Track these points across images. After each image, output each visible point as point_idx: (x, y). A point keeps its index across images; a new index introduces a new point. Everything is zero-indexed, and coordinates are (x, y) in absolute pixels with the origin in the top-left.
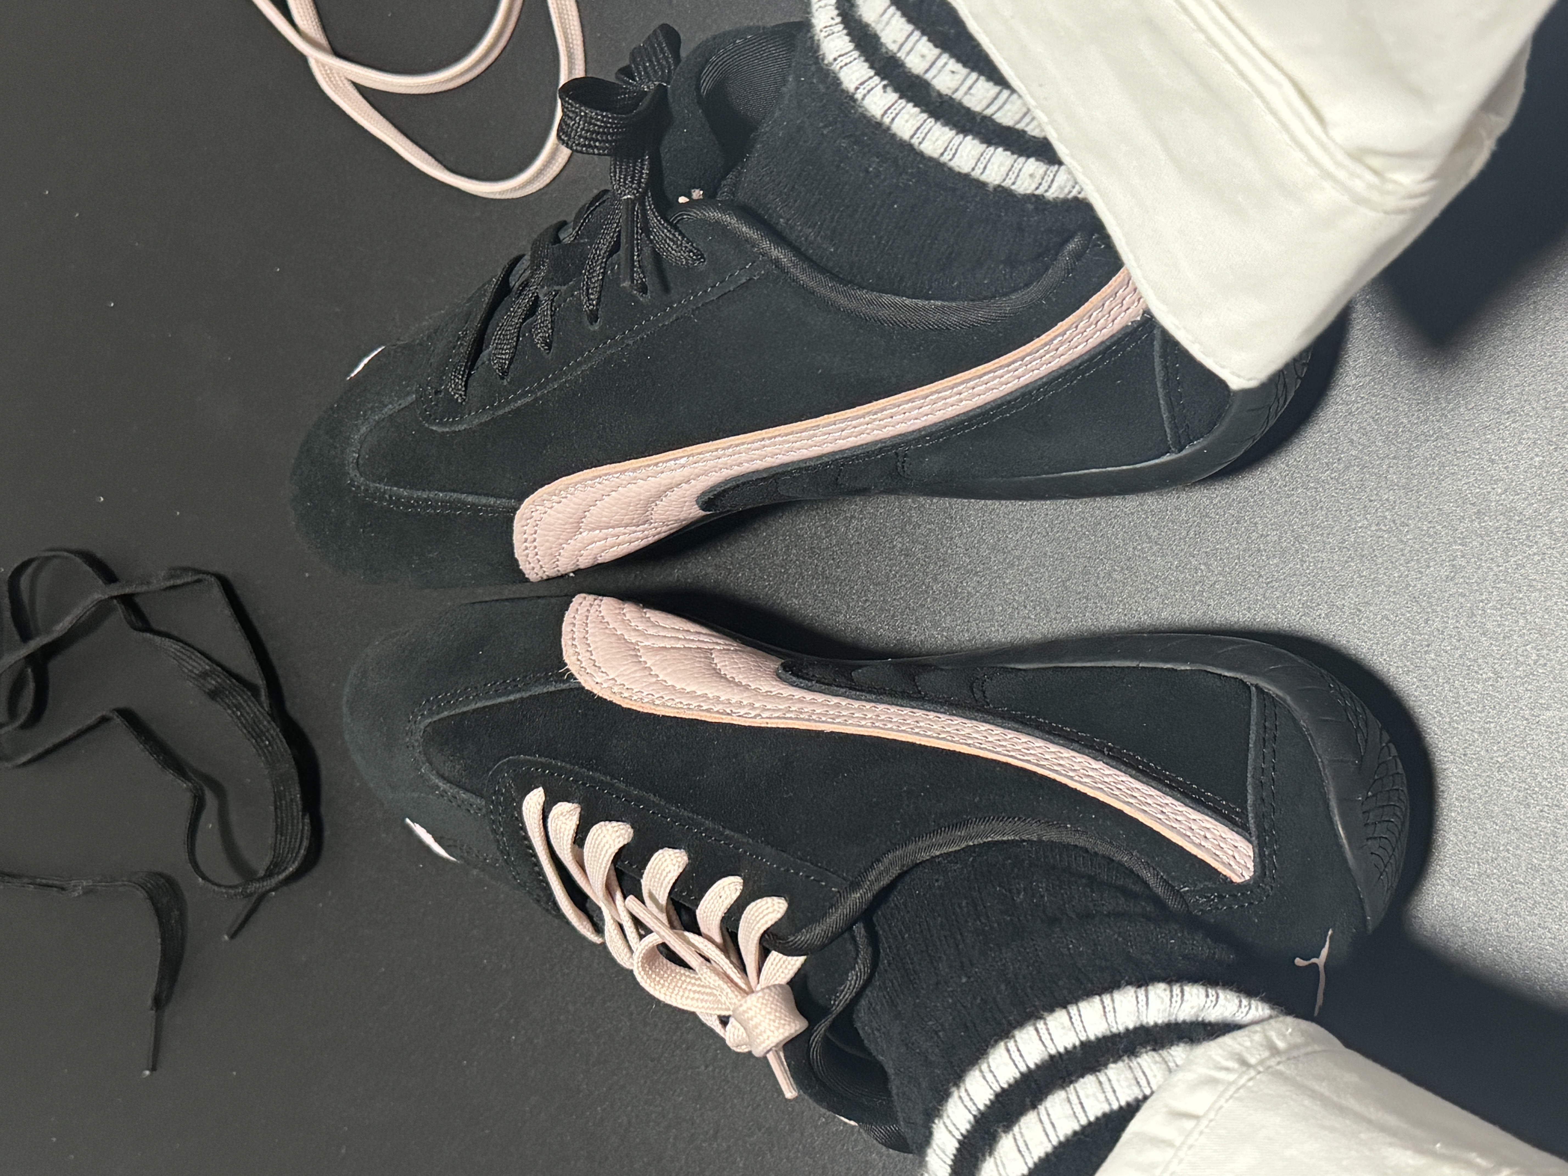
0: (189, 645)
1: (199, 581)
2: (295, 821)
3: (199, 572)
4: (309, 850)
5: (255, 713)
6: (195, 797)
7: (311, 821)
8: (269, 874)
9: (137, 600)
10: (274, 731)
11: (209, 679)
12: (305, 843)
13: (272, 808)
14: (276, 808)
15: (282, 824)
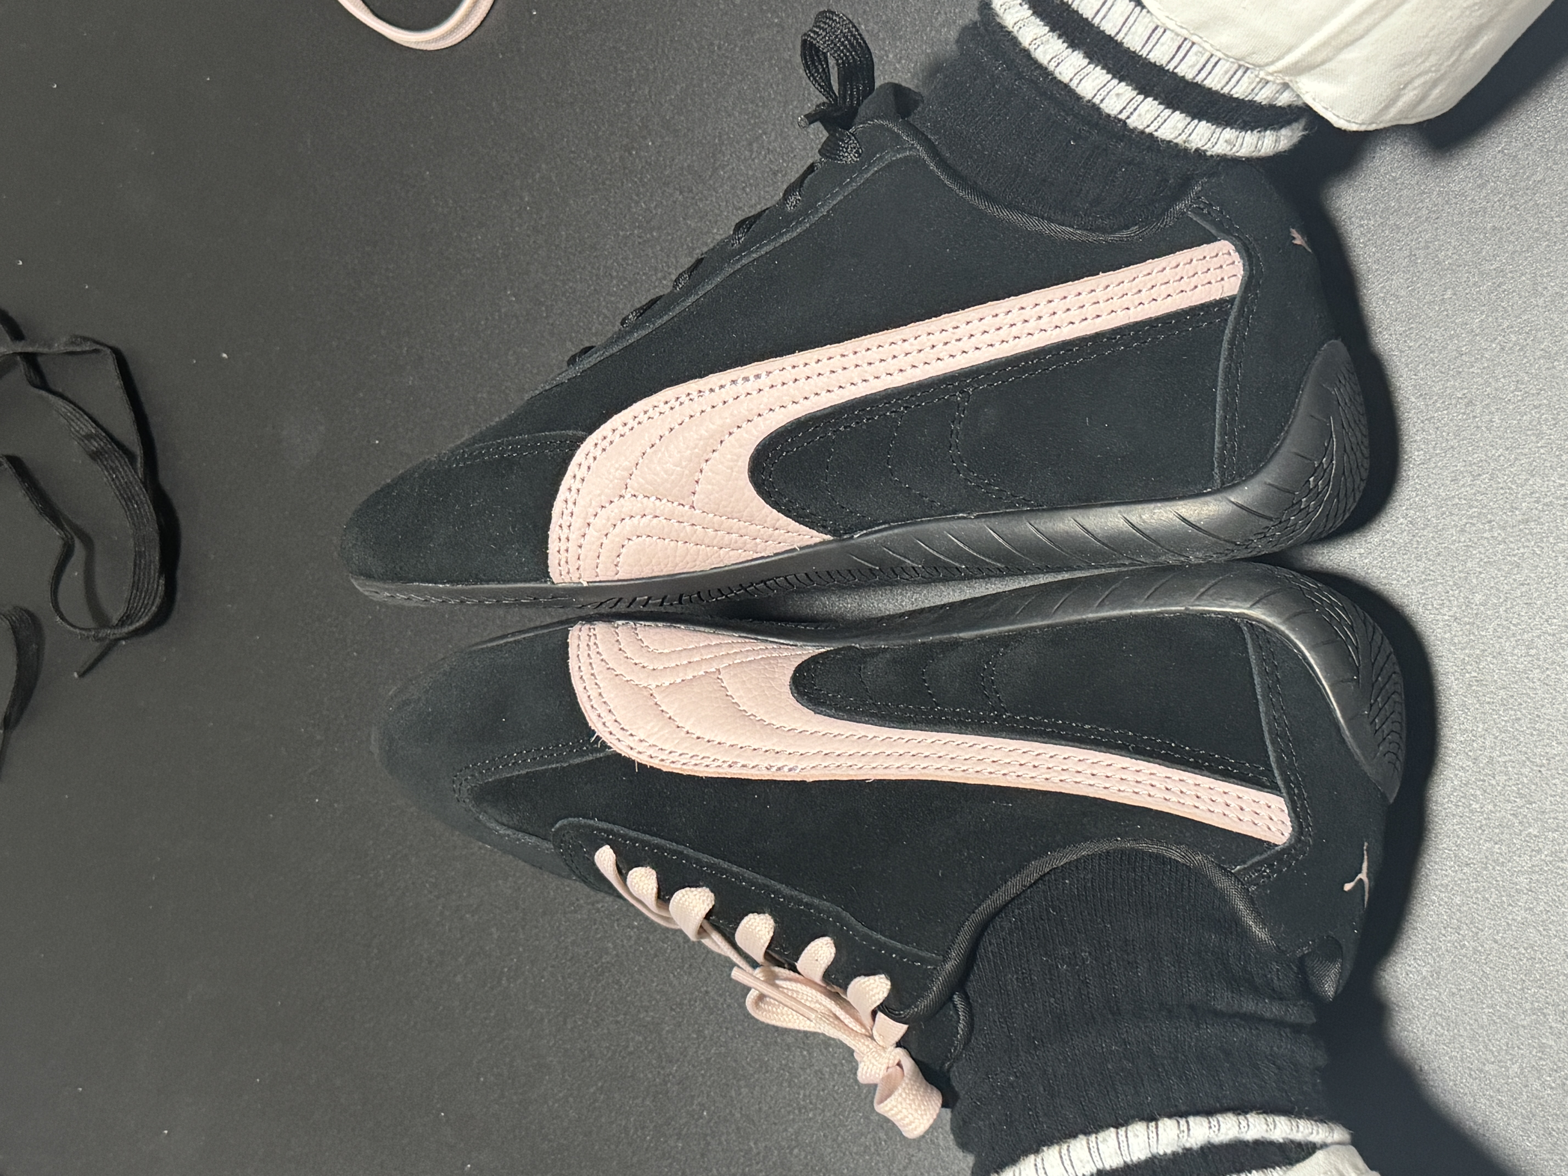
0: (80, 408)
1: (96, 351)
2: (152, 581)
3: (98, 343)
4: (160, 608)
5: (128, 479)
6: (65, 544)
7: (166, 582)
8: (122, 622)
9: (40, 359)
10: (144, 496)
11: (93, 441)
12: (158, 601)
13: (132, 564)
14: (135, 565)
15: (139, 580)
